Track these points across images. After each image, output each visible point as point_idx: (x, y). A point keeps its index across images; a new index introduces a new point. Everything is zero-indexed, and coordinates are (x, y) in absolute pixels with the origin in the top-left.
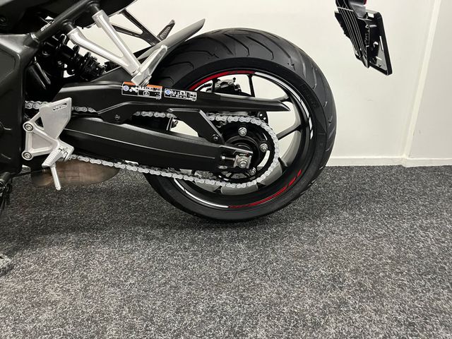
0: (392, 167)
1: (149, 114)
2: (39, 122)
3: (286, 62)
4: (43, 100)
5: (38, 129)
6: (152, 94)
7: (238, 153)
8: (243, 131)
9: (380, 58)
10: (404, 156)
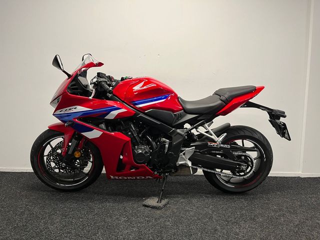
0: (295, 177)
1: (214, 152)
2: (184, 154)
3: (256, 136)
4: (187, 147)
5: (183, 156)
6: (217, 146)
7: (243, 165)
8: (243, 157)
9: (286, 135)
10: (300, 172)
